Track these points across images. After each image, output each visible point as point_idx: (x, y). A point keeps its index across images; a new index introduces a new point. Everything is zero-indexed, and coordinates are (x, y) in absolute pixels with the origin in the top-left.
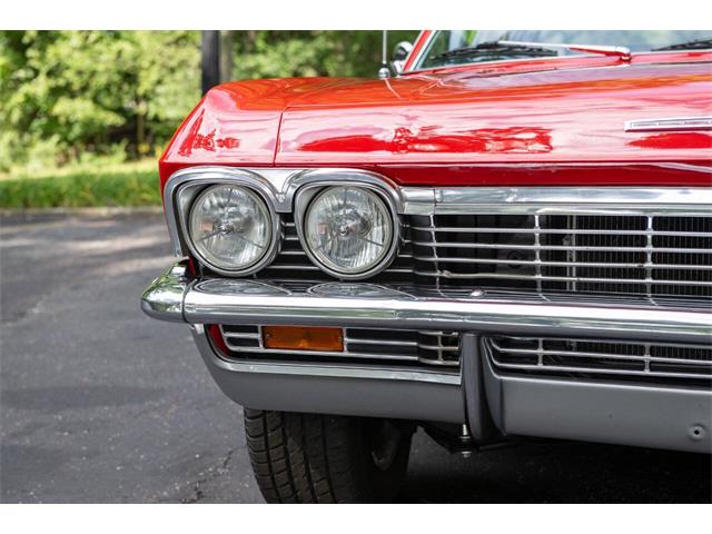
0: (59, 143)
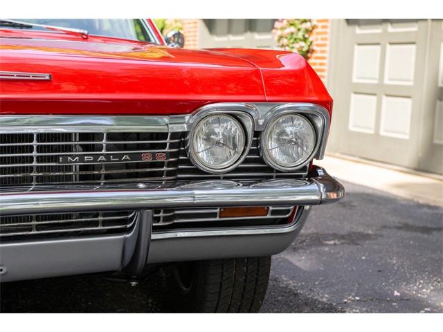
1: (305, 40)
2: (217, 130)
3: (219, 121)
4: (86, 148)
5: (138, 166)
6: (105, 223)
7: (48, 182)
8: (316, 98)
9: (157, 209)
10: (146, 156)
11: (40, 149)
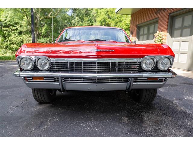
0: (11, 51)
1: (161, 41)
2: (148, 61)
3: (148, 59)
4: (119, 65)
5: (130, 69)
6: (123, 80)
7: (113, 71)
8: (171, 54)
9: (134, 78)
10: (132, 67)
11: (111, 65)
